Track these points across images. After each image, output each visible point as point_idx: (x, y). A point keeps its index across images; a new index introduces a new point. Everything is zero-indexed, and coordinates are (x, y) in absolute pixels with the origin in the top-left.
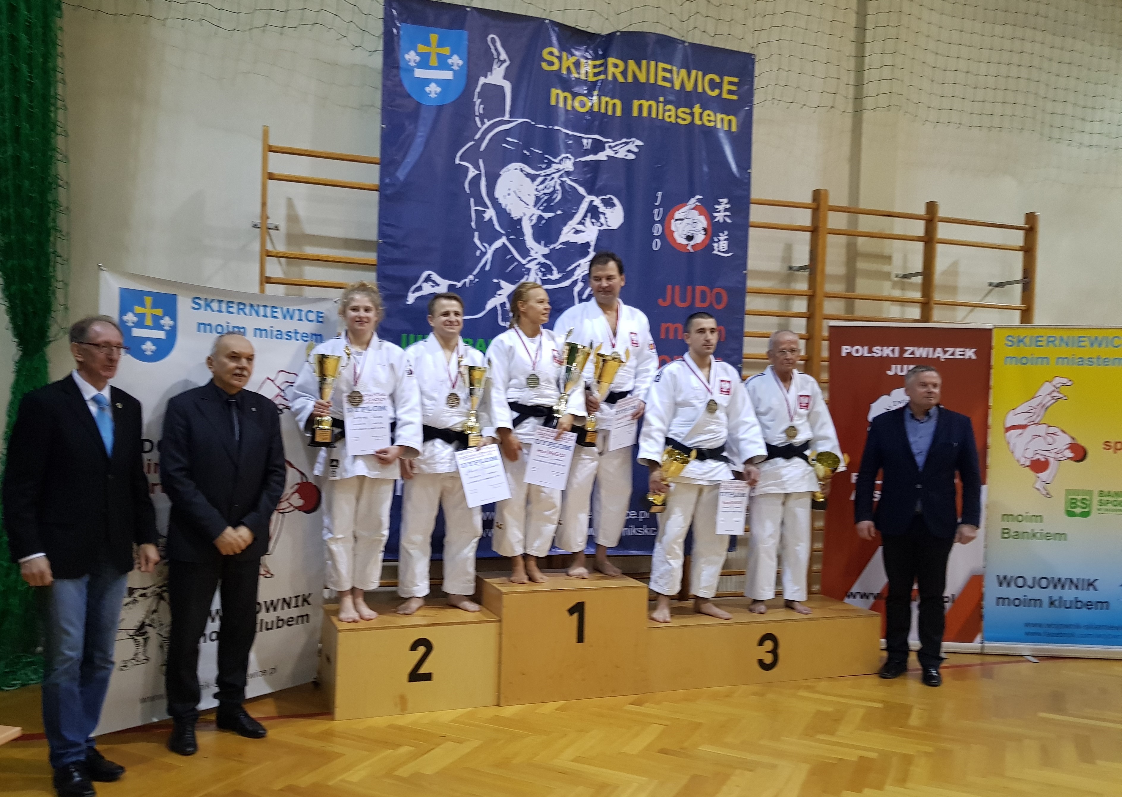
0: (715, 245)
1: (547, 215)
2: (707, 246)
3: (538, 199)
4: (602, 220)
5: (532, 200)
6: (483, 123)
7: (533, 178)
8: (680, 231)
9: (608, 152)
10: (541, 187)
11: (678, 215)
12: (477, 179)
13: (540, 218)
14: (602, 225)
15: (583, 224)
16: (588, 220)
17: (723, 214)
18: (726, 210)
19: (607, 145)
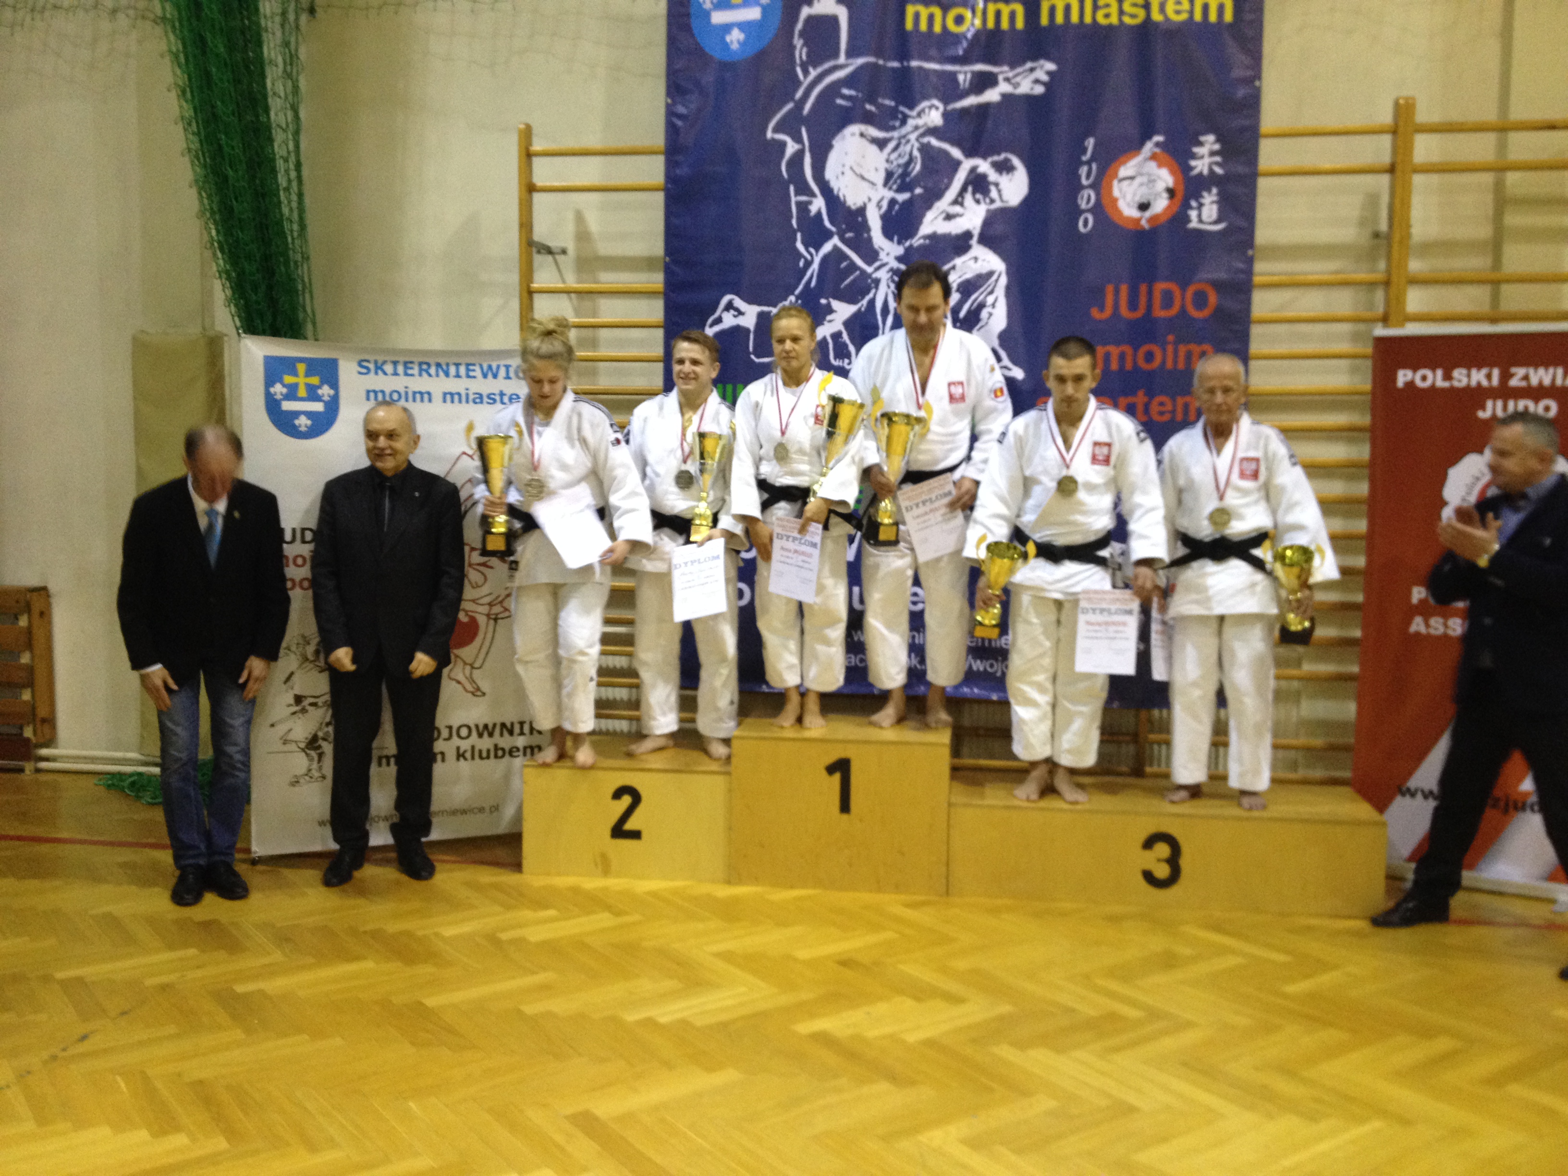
0: (1193, 214)
1: (902, 197)
2: (1179, 218)
3: (889, 175)
4: (994, 193)
5: (880, 178)
6: (806, 73)
7: (881, 144)
8: (1129, 197)
9: (1004, 87)
10: (894, 156)
11: (1123, 172)
12: (798, 157)
13: (893, 202)
14: (992, 201)
15: (962, 204)
16: (968, 198)
17: (1207, 160)
18: (1213, 154)
19: (1000, 78)
